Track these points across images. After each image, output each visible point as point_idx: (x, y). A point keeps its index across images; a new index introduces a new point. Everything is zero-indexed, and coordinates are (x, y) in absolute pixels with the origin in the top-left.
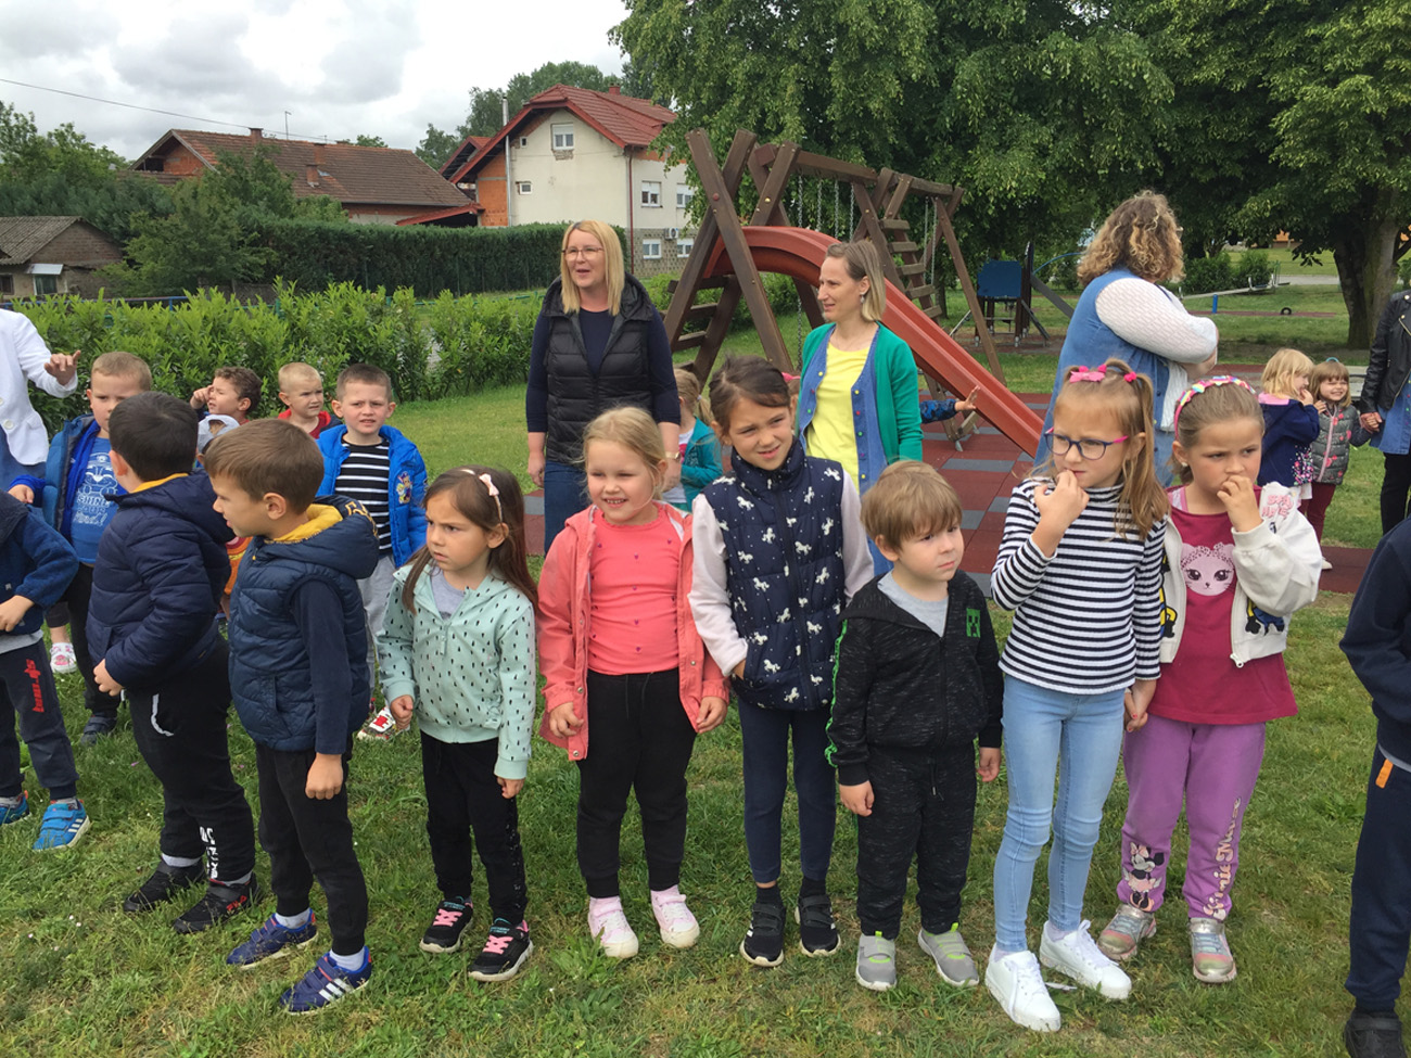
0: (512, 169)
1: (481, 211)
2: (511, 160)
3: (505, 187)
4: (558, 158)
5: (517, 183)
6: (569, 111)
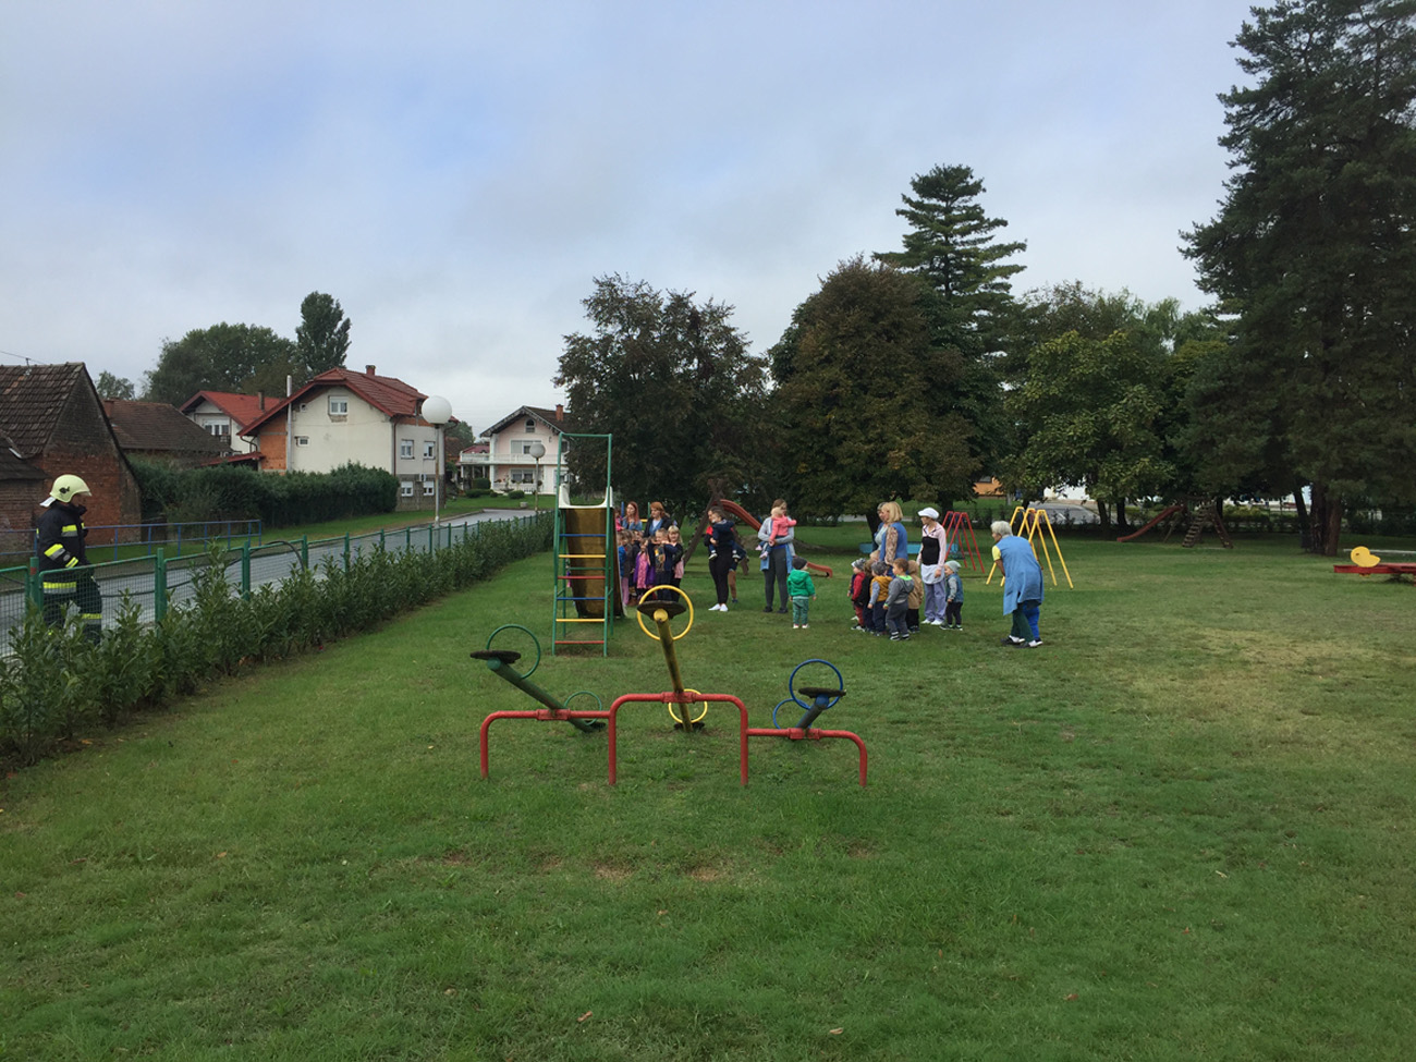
0: (292, 427)
1: (263, 458)
2: (292, 420)
3: (284, 440)
4: (333, 421)
5: (296, 438)
6: (346, 387)
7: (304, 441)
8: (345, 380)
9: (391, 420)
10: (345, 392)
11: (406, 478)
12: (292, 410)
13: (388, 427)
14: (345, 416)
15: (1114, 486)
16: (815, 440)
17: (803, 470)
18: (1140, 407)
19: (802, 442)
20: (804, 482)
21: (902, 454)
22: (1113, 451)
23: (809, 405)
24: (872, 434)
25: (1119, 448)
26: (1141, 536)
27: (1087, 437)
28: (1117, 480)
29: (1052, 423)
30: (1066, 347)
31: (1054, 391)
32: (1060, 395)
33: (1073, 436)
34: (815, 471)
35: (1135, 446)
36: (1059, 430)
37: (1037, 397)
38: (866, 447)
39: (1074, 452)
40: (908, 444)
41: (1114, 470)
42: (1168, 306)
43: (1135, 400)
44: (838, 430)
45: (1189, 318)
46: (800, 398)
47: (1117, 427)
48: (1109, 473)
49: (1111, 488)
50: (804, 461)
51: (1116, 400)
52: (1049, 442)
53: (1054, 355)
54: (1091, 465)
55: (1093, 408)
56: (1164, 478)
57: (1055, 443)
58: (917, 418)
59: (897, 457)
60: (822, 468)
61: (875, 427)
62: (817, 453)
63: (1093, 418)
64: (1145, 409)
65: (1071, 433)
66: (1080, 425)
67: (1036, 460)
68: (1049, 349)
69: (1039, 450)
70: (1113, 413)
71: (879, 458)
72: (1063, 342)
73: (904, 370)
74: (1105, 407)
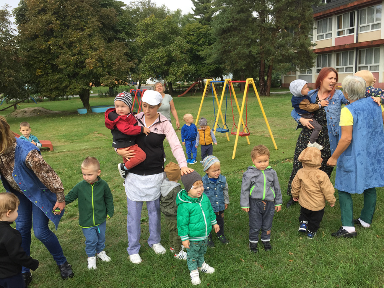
15: (175, 76)
16: (44, 56)
17: (39, 74)
18: (182, 44)
19: (36, 58)
20: (41, 80)
21: (94, 60)
22: (173, 62)
23: (37, 36)
24: (75, 51)
25: (175, 61)
26: (186, 94)
27: (164, 57)
28: (176, 74)
29: (150, 52)
30: (152, 21)
31: (149, 39)
32: (152, 41)
33: (158, 57)
34: (47, 74)
35: (181, 60)
36: (153, 55)
37: (143, 42)
38: (73, 58)
39: (160, 63)
40: (96, 55)
41: (175, 70)
42: (178, 12)
43: (179, 42)
44: (56, 49)
45: (185, 16)
46: (30, 32)
47: (174, 53)
48: (173, 71)
49: (174, 77)
50: (40, 68)
51: (171, 43)
52: (150, 60)
53: (147, 25)
54: (166, 68)
55: (164, 46)
56: (192, 72)
57: (152, 60)
58: (98, 41)
59: (91, 62)
60: (50, 71)
61: (76, 47)
62: (46, 63)
63: (165, 50)
64: (183, 45)
65: (158, 56)
66: (161, 52)
67: (145, 68)
68: (145, 22)
69: (146, 63)
70: (172, 47)
71: (81, 64)
72: (150, 20)
73: (88, 14)
74: (168, 45)
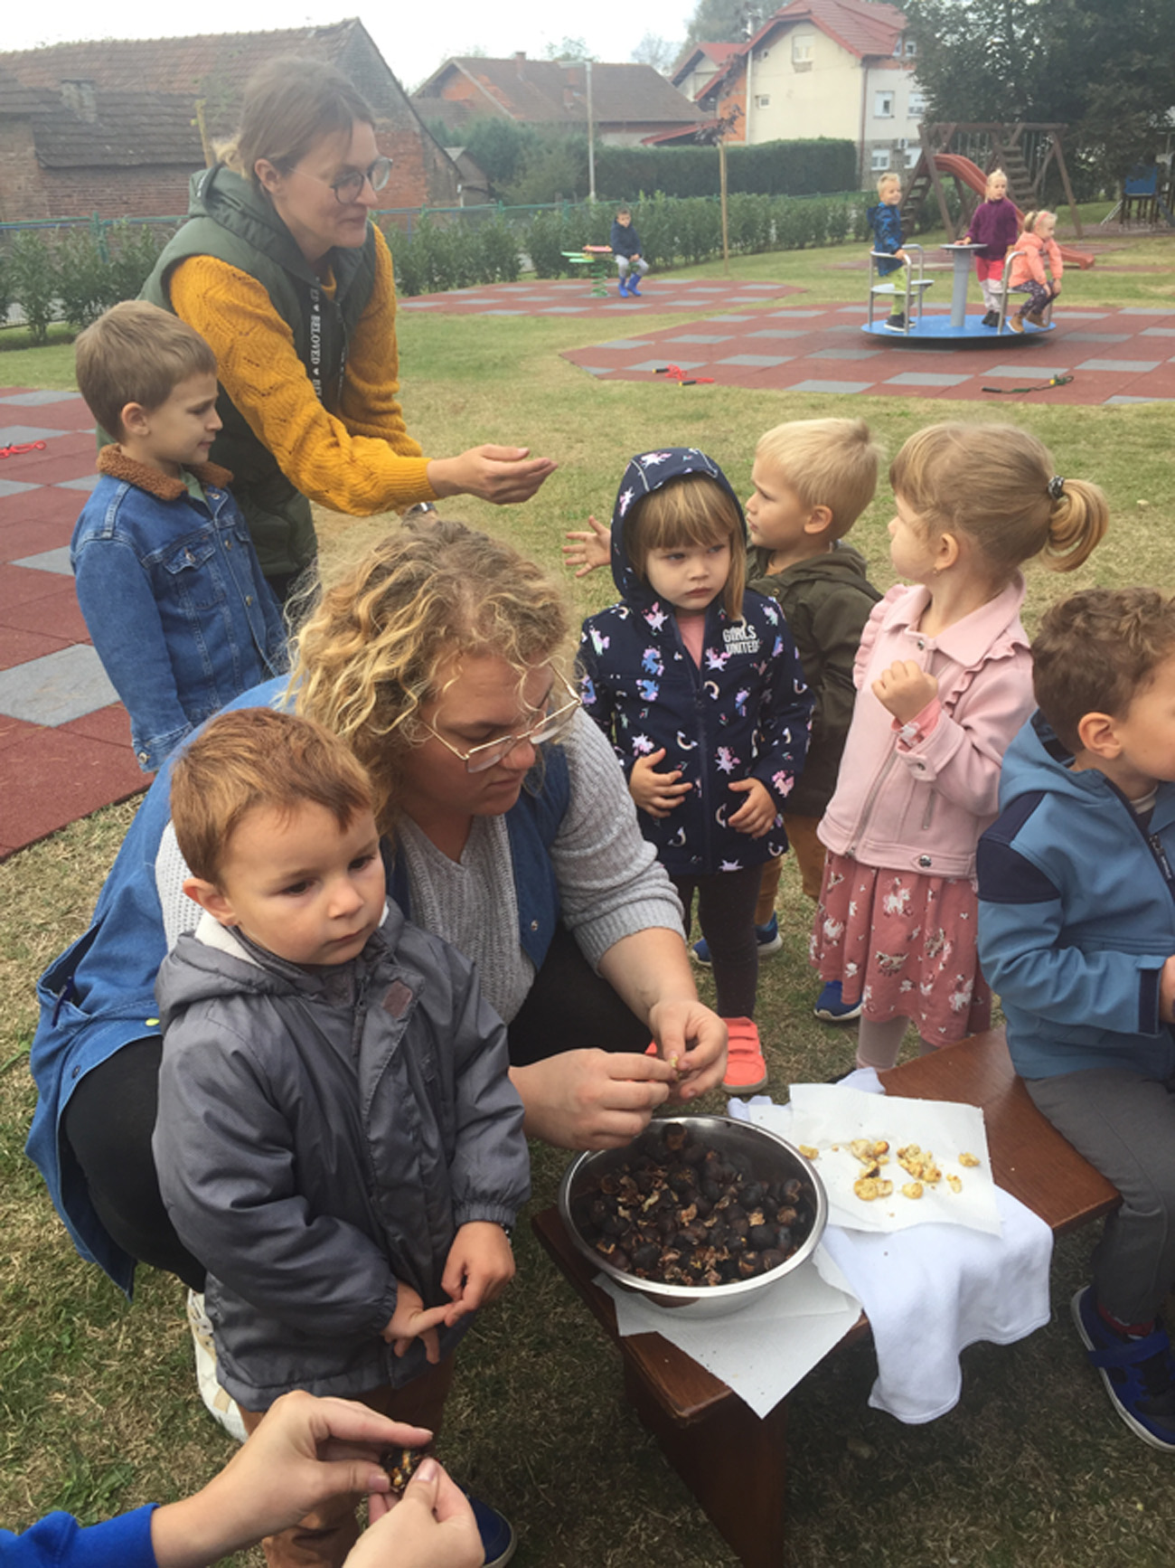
0: (753, 83)
2: (753, 74)
3: (745, 101)
4: (797, 71)
5: (757, 97)
6: (809, 21)
7: (765, 102)
8: (809, 12)
9: (862, 65)
10: (811, 29)
11: (879, 145)
12: (754, 59)
13: (859, 72)
14: (810, 63)
